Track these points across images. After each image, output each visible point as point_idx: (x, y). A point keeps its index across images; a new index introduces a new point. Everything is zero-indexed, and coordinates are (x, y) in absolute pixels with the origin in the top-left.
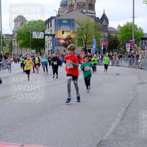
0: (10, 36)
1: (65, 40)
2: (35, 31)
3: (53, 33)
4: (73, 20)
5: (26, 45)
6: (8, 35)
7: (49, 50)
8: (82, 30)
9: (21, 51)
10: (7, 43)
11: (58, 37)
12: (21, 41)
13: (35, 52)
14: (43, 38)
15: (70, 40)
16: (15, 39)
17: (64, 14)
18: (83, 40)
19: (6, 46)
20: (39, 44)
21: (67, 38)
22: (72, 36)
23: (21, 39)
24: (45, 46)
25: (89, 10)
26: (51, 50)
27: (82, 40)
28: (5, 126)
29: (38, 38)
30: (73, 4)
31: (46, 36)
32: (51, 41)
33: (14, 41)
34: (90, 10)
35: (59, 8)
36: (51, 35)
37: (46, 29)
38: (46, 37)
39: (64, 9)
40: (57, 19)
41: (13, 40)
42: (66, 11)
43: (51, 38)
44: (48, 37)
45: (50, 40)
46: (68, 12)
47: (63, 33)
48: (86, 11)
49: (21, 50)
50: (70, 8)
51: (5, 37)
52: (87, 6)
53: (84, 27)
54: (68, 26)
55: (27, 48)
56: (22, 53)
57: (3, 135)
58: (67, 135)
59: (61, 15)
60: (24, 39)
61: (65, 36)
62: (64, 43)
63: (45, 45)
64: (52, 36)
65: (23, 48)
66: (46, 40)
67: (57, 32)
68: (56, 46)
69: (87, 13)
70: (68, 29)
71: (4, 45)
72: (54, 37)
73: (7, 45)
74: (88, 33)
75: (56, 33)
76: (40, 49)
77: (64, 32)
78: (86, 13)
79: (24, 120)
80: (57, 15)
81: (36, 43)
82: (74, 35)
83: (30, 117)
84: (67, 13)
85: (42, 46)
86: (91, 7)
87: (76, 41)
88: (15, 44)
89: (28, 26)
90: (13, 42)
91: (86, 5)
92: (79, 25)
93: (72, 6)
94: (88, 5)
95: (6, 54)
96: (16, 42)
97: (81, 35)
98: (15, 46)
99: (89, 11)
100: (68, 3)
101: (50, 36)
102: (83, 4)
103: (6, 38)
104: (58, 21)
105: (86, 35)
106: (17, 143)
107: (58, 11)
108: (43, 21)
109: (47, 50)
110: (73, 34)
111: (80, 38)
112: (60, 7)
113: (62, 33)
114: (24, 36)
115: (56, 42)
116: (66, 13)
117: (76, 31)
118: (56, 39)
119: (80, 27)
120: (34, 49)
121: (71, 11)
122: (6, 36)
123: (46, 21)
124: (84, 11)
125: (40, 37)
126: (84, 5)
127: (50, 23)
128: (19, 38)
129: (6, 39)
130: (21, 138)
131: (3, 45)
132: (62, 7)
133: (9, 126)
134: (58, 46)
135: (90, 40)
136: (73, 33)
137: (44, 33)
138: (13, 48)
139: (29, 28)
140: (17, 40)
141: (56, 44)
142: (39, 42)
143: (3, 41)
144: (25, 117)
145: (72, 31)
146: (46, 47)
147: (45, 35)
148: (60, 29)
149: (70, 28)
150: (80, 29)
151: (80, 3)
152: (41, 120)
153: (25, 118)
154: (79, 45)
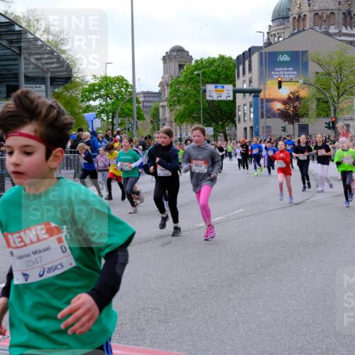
0: (152, 97)
1: (284, 103)
2: (212, 83)
3: (255, 86)
4: (305, 52)
5: (190, 116)
6: (148, 92)
7: (245, 129)
8: (328, 77)
9: (179, 131)
10: (146, 112)
11: (267, 97)
12: (178, 107)
13: (212, 133)
14: (231, 98)
15: (297, 103)
16: (165, 103)
17: (281, 39)
18: (330, 101)
19: (144, 119)
20: (221, 114)
21: (289, 98)
22: (303, 94)
23: (179, 102)
24: (237, 119)
25: (344, 28)
26: (251, 127)
27: (327, 102)
28: (149, 310)
29: (220, 99)
30: (303, 14)
31: (237, 95)
32: (251, 106)
33: (162, 106)
34: (346, 27)
35: (270, 26)
36: (250, 92)
37: (238, 76)
38: (239, 96)
39: (282, 27)
40: (265, 53)
41: (161, 104)
42: (288, 33)
43: (249, 98)
44: (244, 96)
45: (248, 104)
46: (292, 35)
47: (280, 87)
48: (337, 31)
49: (178, 127)
50: (296, 23)
51: (141, 99)
52: (339, 17)
53: (332, 69)
54: (292, 69)
55: (193, 123)
56: (181, 135)
57: (144, 329)
58: (298, 335)
59: (275, 43)
60: (187, 102)
61: (285, 92)
62: (282, 111)
63: (235, 116)
64: (253, 94)
65: (185, 124)
66: (237, 104)
67: (265, 84)
68: (262, 117)
69: (340, 36)
70: (291, 76)
71: (140, 117)
72: (258, 96)
73: (148, 118)
74: (343, 84)
75: (262, 87)
76: (223, 127)
77: (283, 83)
78: (336, 34)
79: (193, 297)
80: (265, 43)
81: (215, 112)
82: (307, 89)
83: (206, 288)
84: (290, 37)
85: (228, 118)
86: (348, 19)
87: (313, 105)
88: (166, 114)
89: (195, 70)
90: (161, 110)
91: (336, 16)
92: (320, 65)
93: (301, 18)
94: (341, 16)
95: (146, 138)
96: (167, 110)
97: (324, 89)
98: (165, 119)
99: (344, 30)
100: (290, 13)
101: (248, 95)
102: (329, 13)
103: (143, 102)
104: (268, 57)
105: (338, 88)
106: (179, 350)
107: (268, 33)
108: (231, 59)
109: (240, 127)
110: (304, 89)
111: (322, 96)
112: (271, 23)
113: (277, 86)
114: (185, 95)
115: (262, 107)
116: (287, 36)
117: (312, 80)
118: (262, 100)
119: (320, 70)
120: (211, 126)
121: (299, 32)
122: (144, 97)
123: (238, 57)
124: (332, 30)
125: (224, 98)
126: (332, 16)
127: (247, 63)
128: (174, 101)
129: (145, 104)
130: (188, 338)
131: (138, 118)
132: (277, 22)
133: (156, 309)
134: (269, 117)
135: (347, 101)
136: (305, 85)
137: (234, 86)
138: (161, 123)
139: (198, 75)
140: (171, 105)
141: (262, 113)
142: (221, 109)
143: (138, 108)
144: (193, 288)
145: (301, 81)
146: (239, 121)
147: (235, 92)
148: (271, 77)
149: (296, 73)
150: (322, 75)
151: (321, 10)
152: (232, 296)
153: (195, 291)
154: (319, 115)
